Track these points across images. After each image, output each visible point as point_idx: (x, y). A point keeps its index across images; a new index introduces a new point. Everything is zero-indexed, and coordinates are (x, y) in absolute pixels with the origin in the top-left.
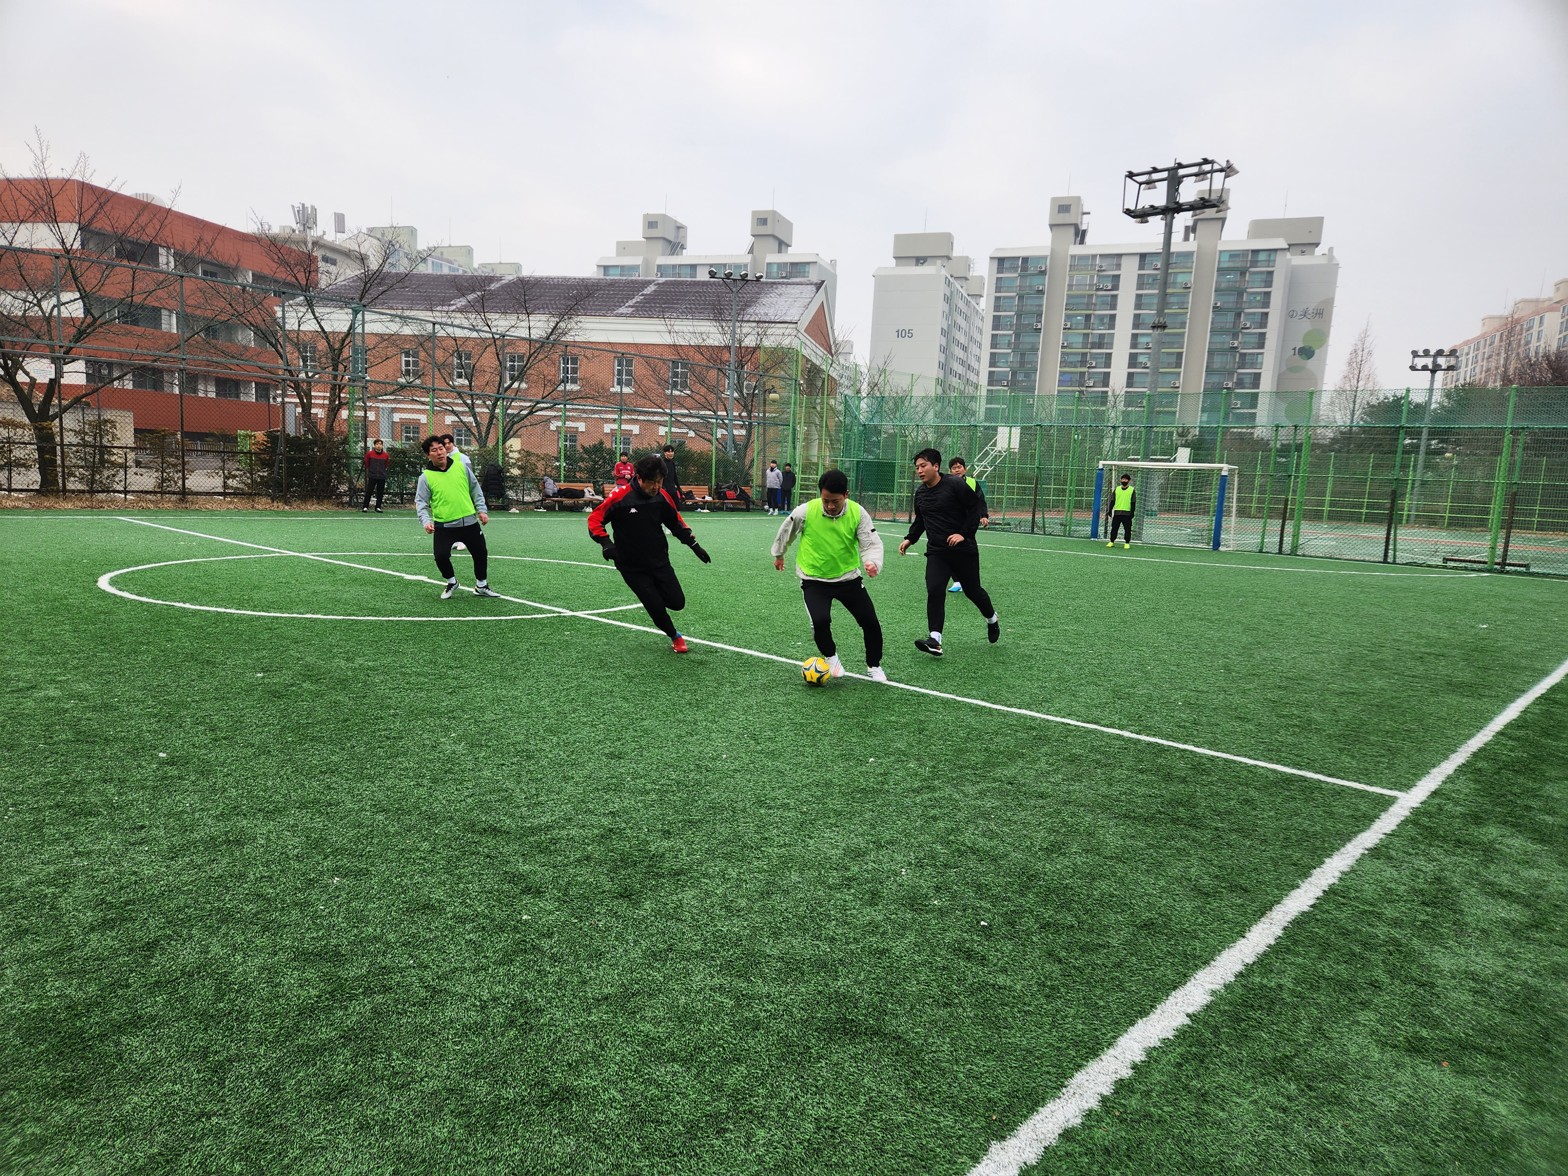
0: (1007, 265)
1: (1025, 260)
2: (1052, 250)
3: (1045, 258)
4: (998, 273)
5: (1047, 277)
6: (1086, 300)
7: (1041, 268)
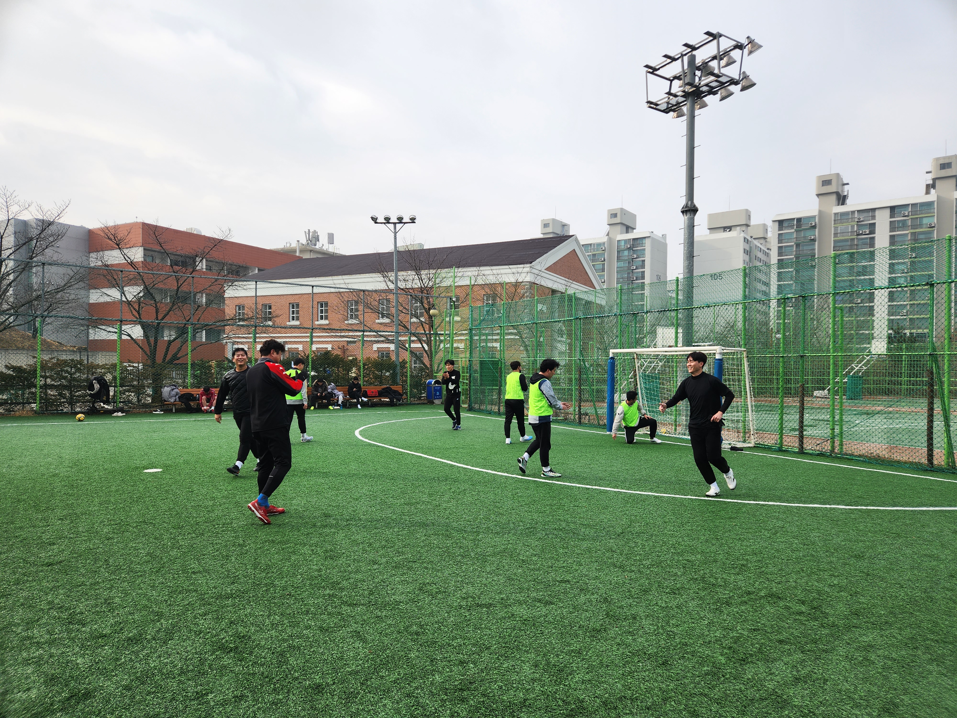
0: (785, 224)
1: (799, 220)
2: (820, 212)
3: (814, 217)
4: (779, 230)
5: (817, 230)
6: (849, 243)
7: (811, 224)
